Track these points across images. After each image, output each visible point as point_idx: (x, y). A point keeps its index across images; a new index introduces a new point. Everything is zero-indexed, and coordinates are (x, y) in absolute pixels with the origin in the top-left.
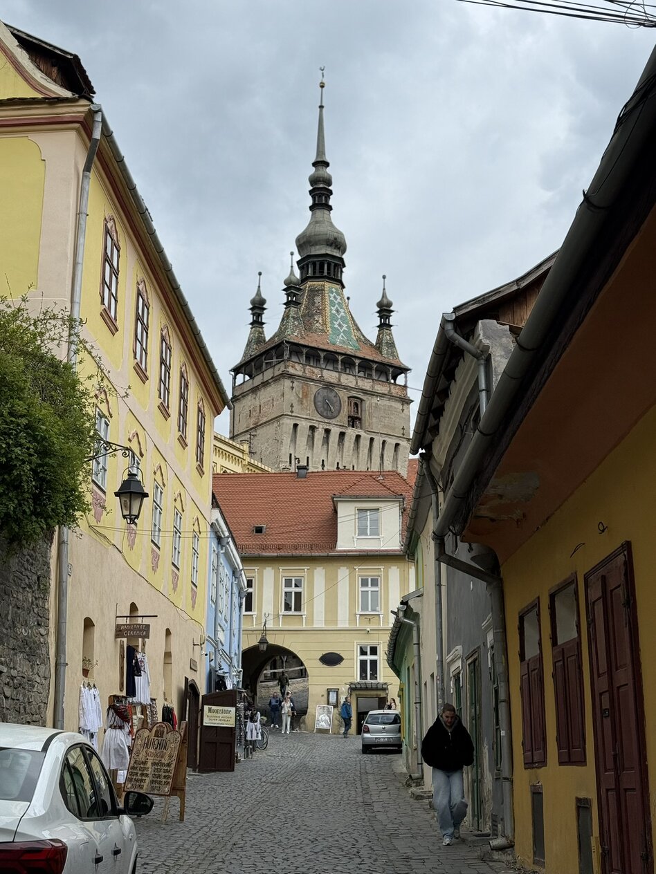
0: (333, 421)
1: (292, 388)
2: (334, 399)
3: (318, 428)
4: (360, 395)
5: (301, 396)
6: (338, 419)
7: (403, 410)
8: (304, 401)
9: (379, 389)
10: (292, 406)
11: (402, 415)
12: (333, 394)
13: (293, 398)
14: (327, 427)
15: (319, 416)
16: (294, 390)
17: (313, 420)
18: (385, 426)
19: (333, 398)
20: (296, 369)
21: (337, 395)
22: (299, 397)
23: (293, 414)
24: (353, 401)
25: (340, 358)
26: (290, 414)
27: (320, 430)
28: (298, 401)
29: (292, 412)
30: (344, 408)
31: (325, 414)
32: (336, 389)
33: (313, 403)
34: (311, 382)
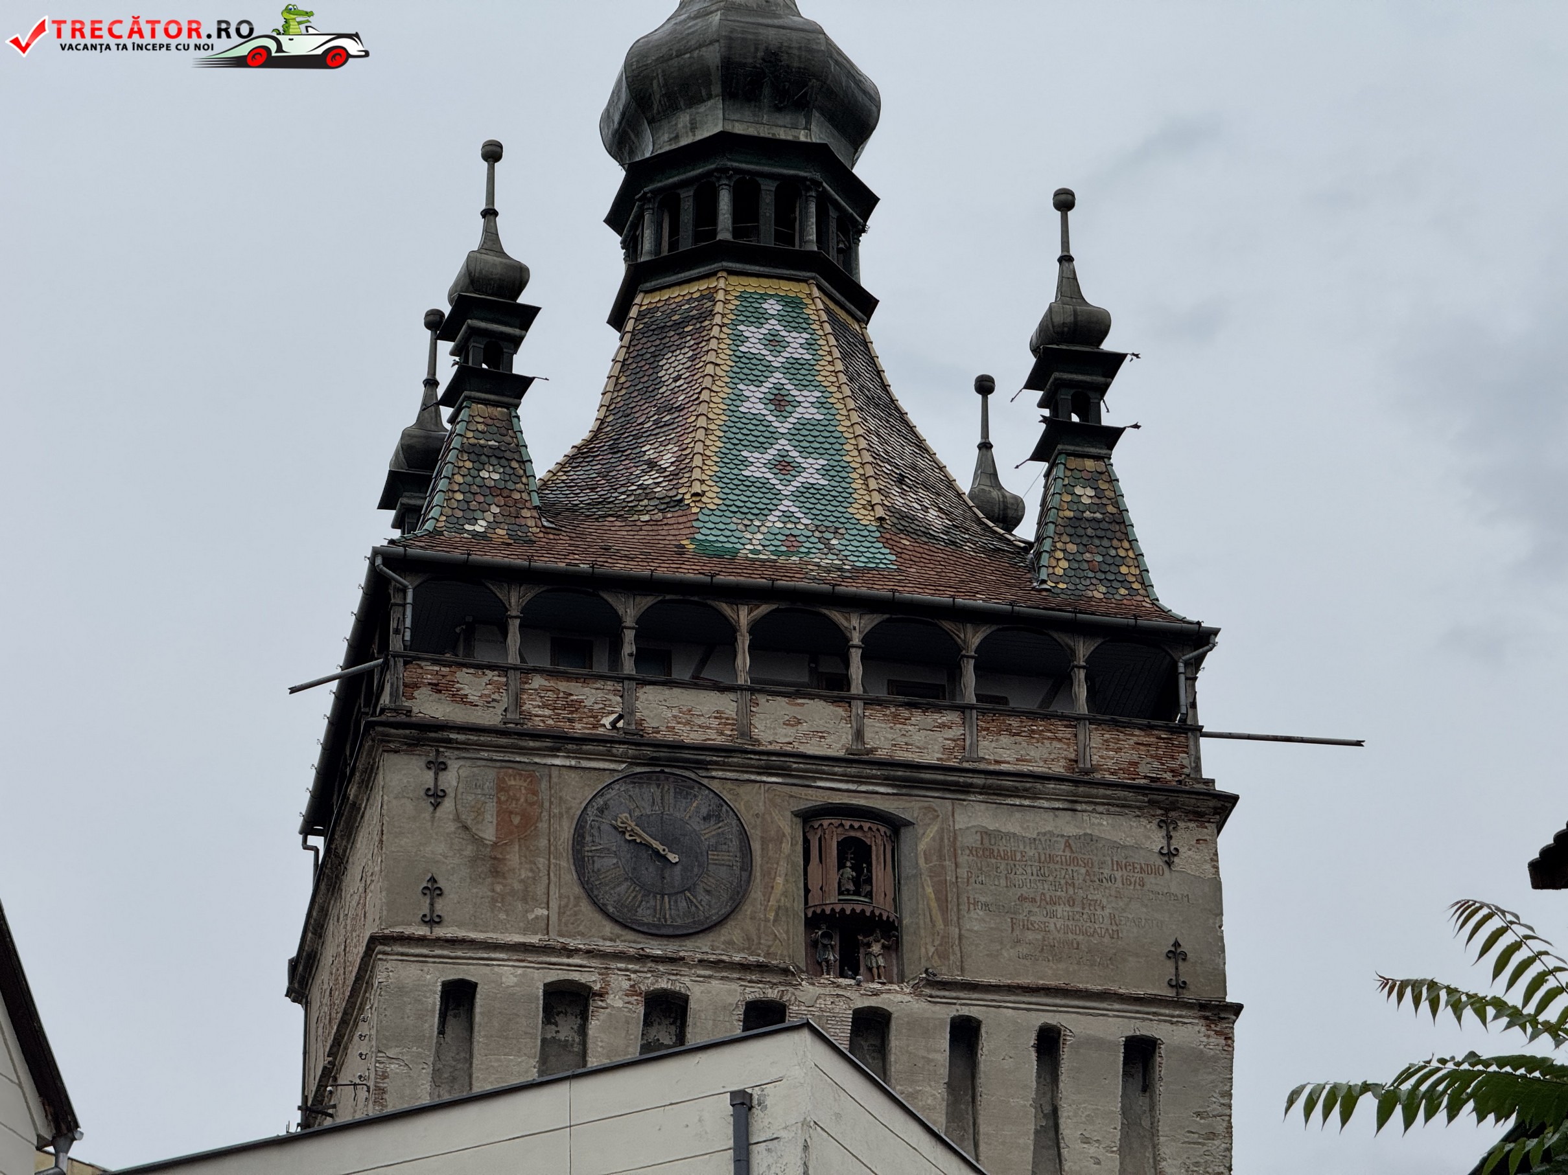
0: (702, 948)
1: (436, 796)
2: (708, 833)
3: (601, 995)
4: (882, 798)
5: (489, 833)
6: (732, 932)
7: (1169, 856)
8: (514, 857)
9: (1006, 755)
10: (433, 890)
11: (1170, 882)
12: (700, 804)
13: (439, 848)
14: (664, 984)
15: (609, 928)
16: (448, 804)
17: (570, 952)
18: (1050, 950)
19: (696, 825)
20: (463, 700)
21: (720, 810)
22: (477, 841)
23: (440, 932)
24: (833, 832)
25: (744, 617)
26: (422, 931)
27: (615, 1001)
28: (474, 861)
29: (432, 920)
30: (769, 874)
31: (645, 914)
32: (719, 780)
33: (566, 863)
34: (553, 751)
